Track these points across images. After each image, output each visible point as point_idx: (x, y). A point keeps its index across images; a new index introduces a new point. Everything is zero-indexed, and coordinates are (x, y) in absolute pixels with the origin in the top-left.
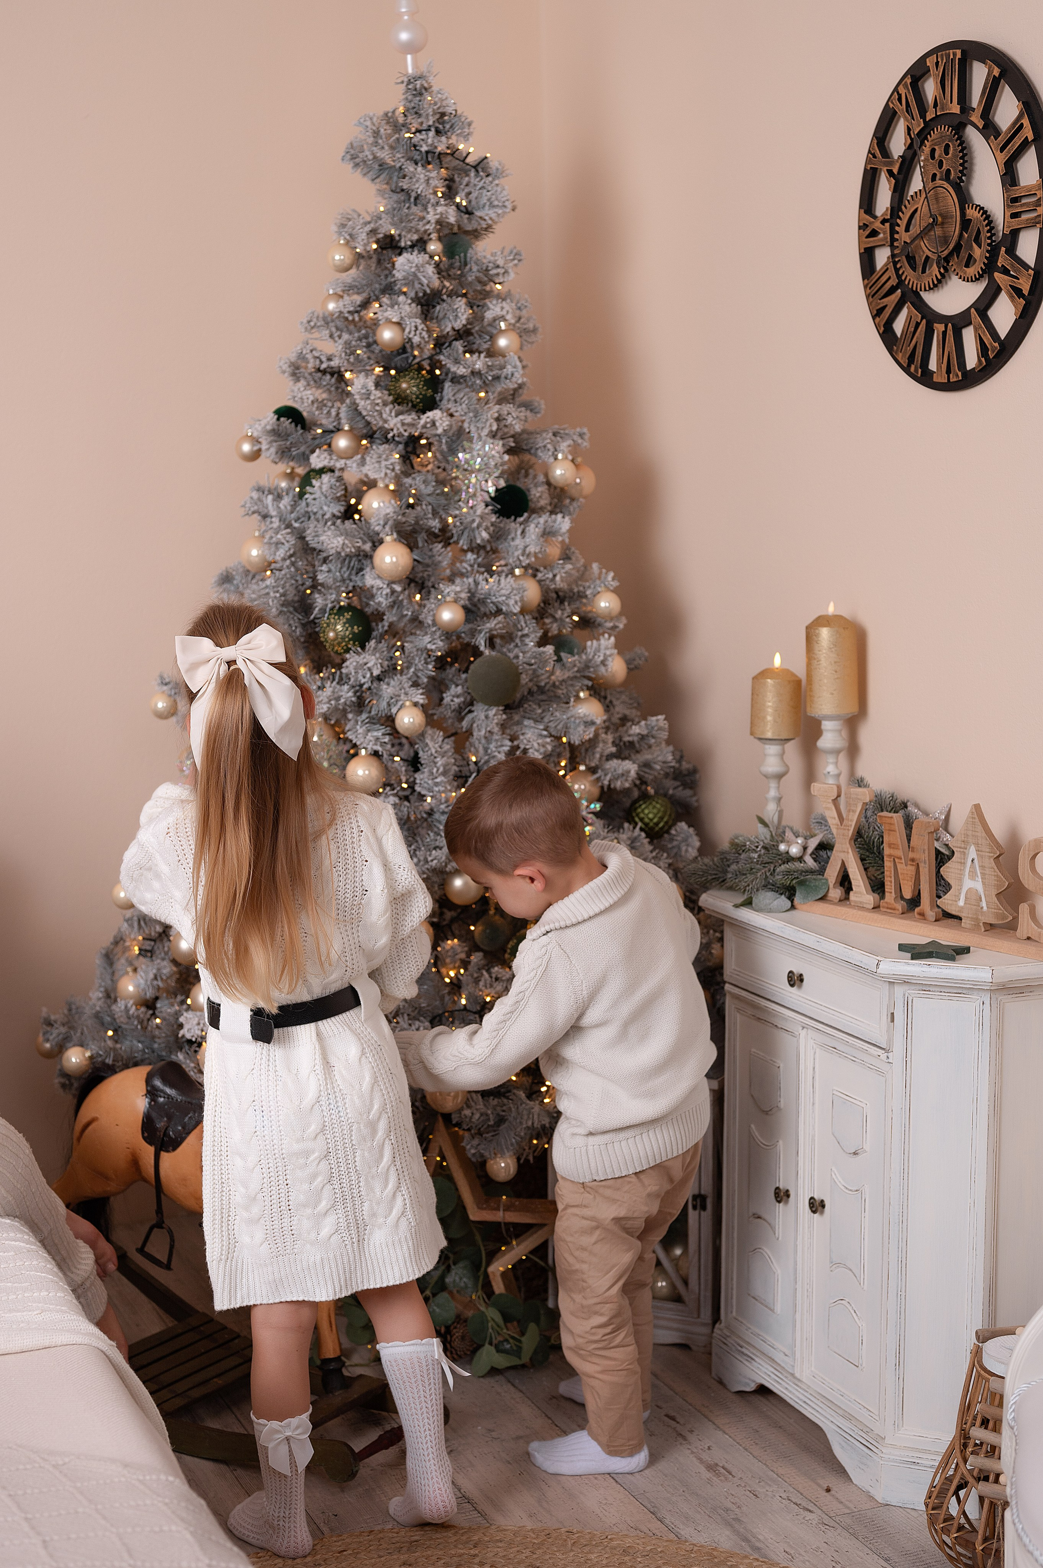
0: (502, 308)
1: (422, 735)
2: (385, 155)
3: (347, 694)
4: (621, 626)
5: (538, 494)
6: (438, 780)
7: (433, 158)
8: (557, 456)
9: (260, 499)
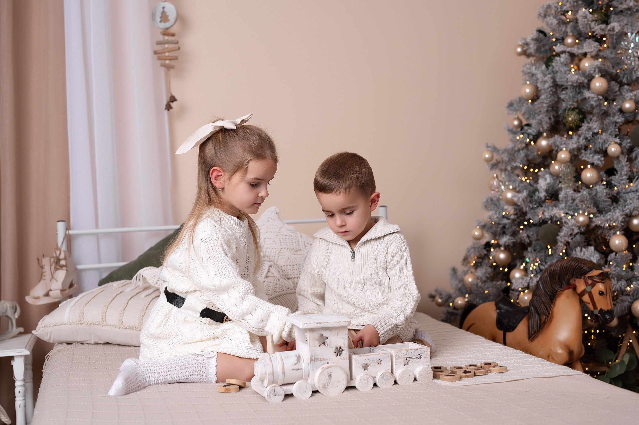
3: (582, 141)
6: (623, 178)
9: (530, 68)
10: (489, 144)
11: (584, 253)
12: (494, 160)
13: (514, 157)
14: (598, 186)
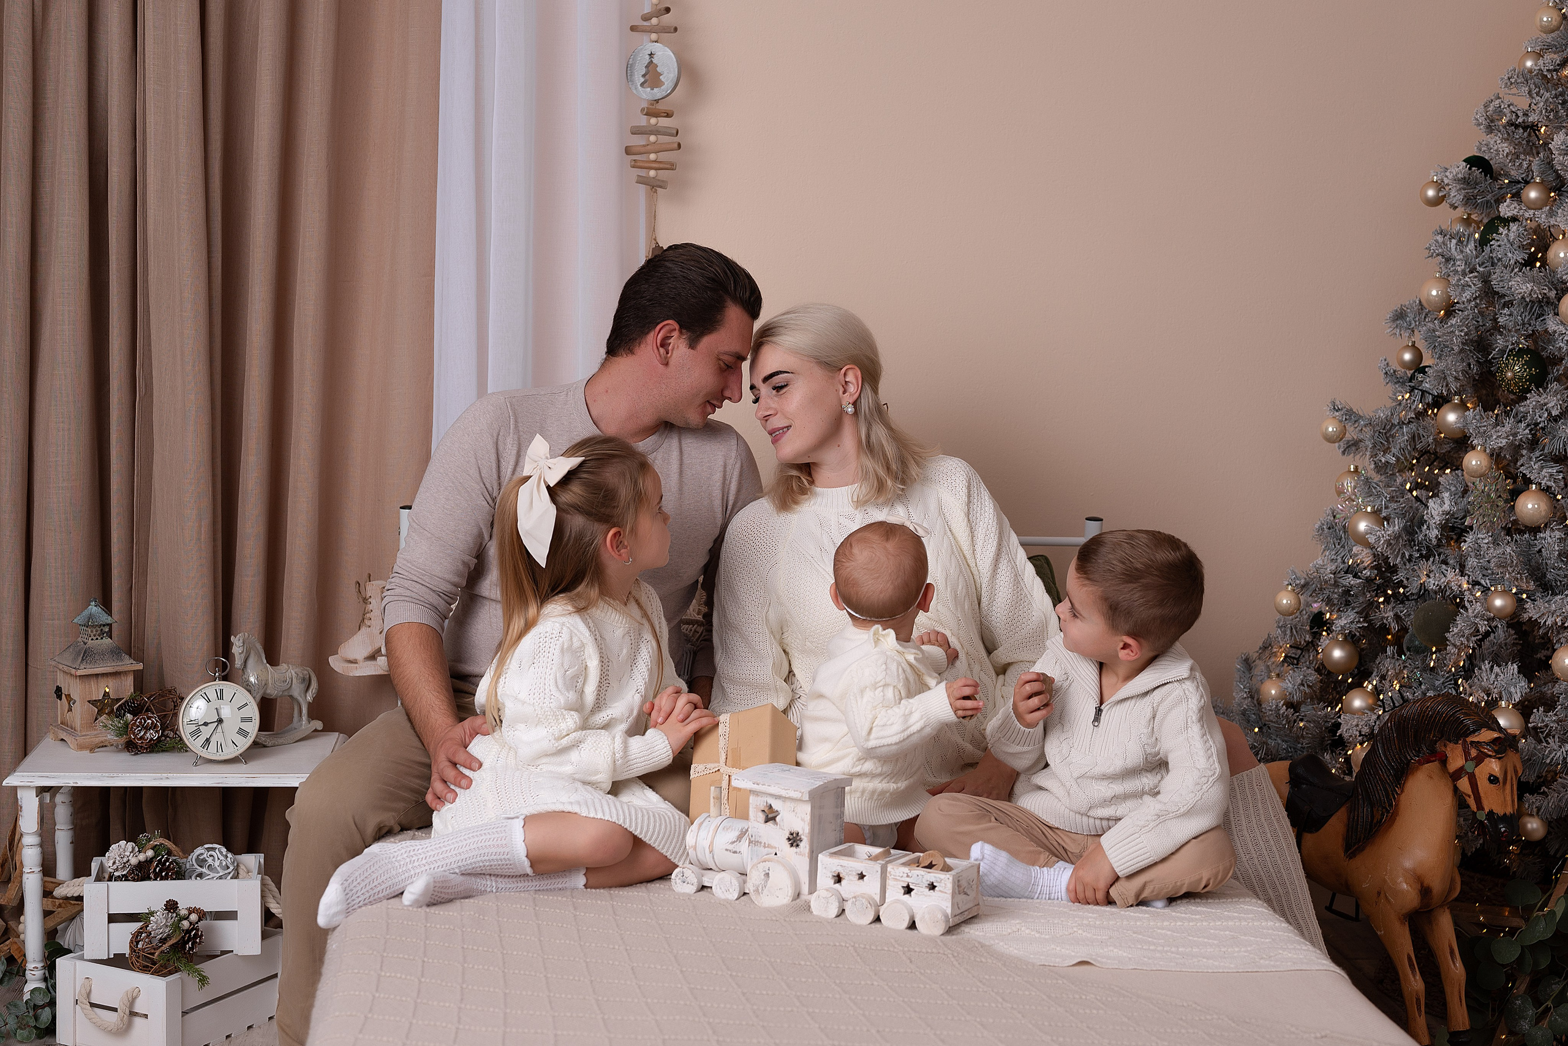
3: (1524, 432)
9: (1443, 243)
10: (1338, 403)
11: (1497, 675)
12: (1348, 437)
13: (1388, 441)
14: (1548, 532)
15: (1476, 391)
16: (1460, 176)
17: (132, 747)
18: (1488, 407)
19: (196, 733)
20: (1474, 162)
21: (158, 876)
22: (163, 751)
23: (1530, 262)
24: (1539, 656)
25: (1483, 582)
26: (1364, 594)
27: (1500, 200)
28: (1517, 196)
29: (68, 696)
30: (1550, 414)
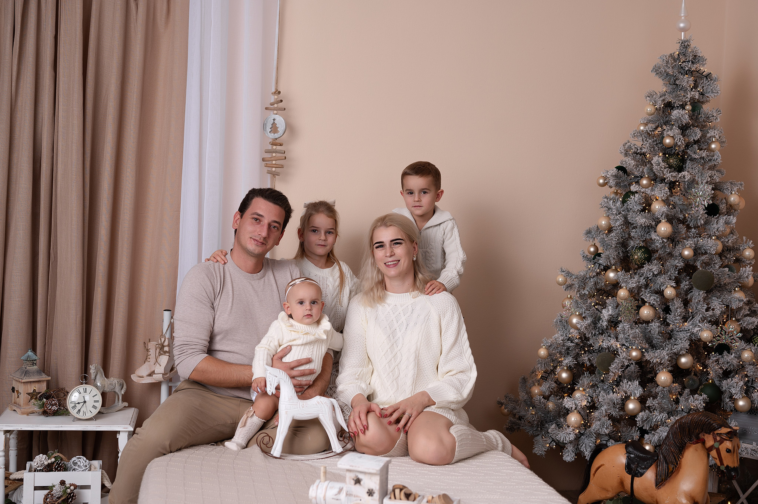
0: (714, 133)
1: (673, 299)
2: (670, 71)
3: (643, 281)
4: (753, 263)
5: (723, 207)
6: (677, 318)
7: (689, 72)
8: (732, 192)
9: (607, 202)
10: (563, 268)
11: (630, 385)
12: (567, 283)
13: (585, 285)
14: (653, 323)
15: (621, 264)
16: (614, 174)
17: (45, 413)
18: (627, 270)
19: (74, 407)
20: (620, 168)
21: (56, 470)
22: (59, 415)
23: (643, 210)
24: (648, 376)
25: (626, 344)
26: (575, 350)
27: (630, 184)
28: (637, 183)
29: (18, 391)
30: (653, 274)
